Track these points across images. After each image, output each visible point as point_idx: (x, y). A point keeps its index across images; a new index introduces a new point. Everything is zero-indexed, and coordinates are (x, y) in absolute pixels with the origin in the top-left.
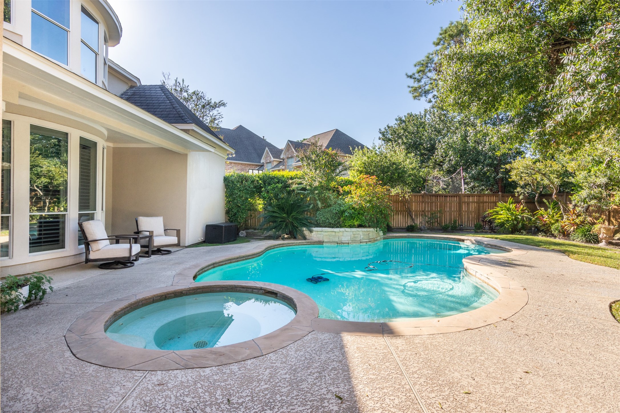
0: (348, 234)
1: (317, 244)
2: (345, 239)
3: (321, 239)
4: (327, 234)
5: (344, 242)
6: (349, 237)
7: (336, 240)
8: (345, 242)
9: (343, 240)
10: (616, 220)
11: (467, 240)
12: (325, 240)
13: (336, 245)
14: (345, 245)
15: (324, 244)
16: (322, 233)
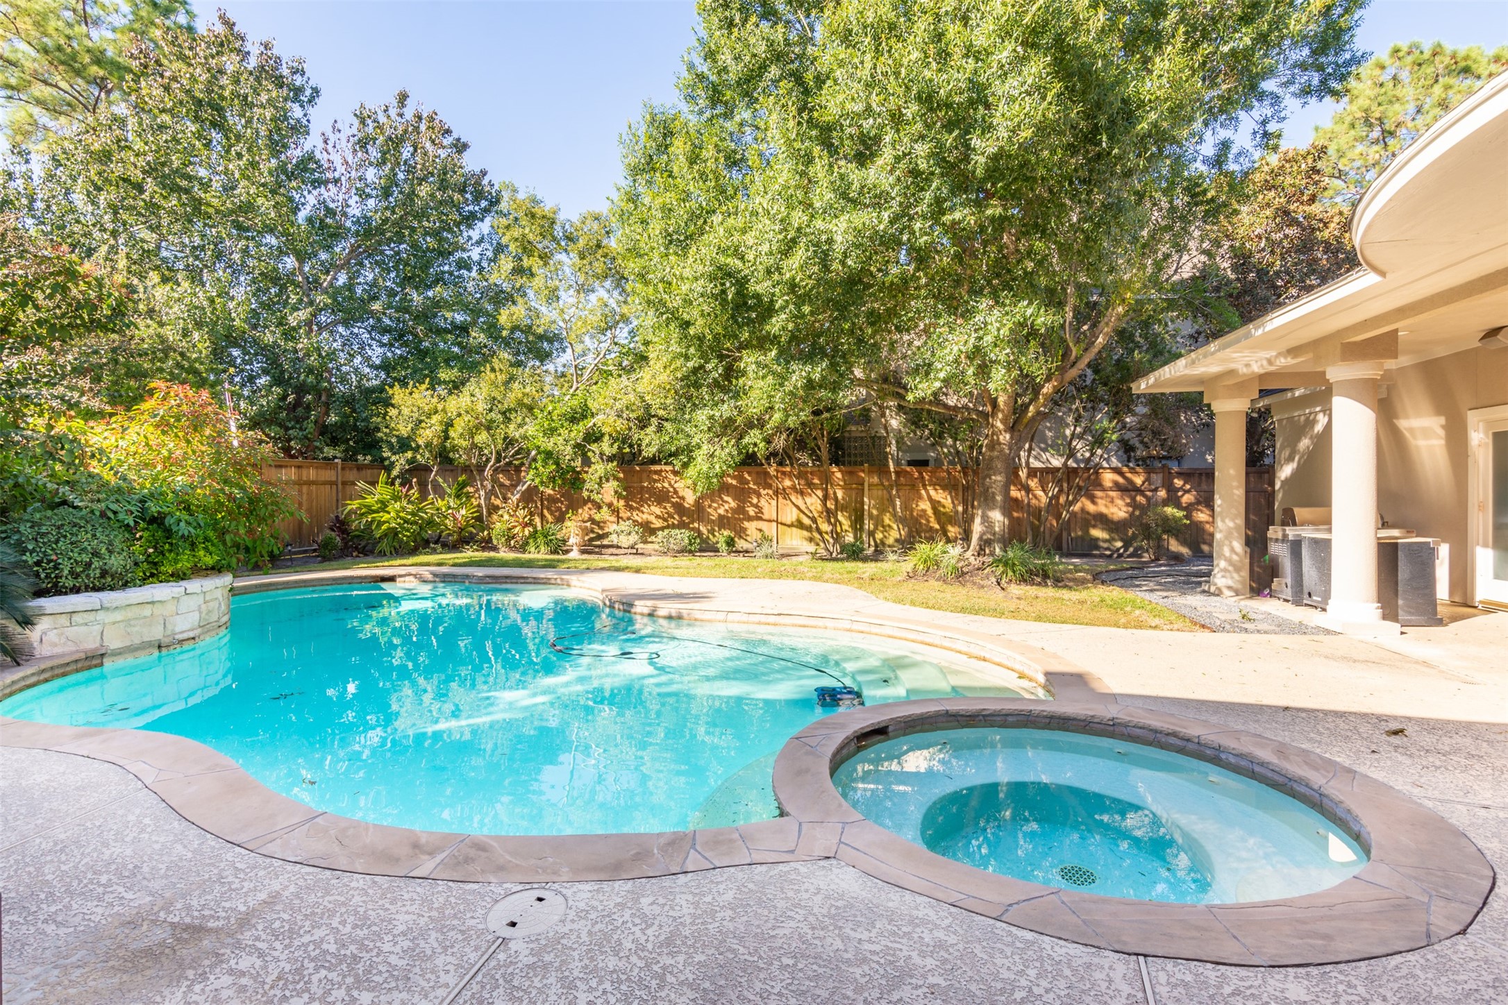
0: (196, 601)
1: (77, 671)
2: (184, 624)
3: (91, 644)
4: (118, 616)
5: (180, 637)
6: (197, 615)
7: (157, 633)
8: (185, 636)
9: (177, 629)
10: (551, 514)
11: (401, 576)
12: (113, 643)
13: (156, 653)
14: (186, 646)
15: (108, 664)
16: (101, 615)
